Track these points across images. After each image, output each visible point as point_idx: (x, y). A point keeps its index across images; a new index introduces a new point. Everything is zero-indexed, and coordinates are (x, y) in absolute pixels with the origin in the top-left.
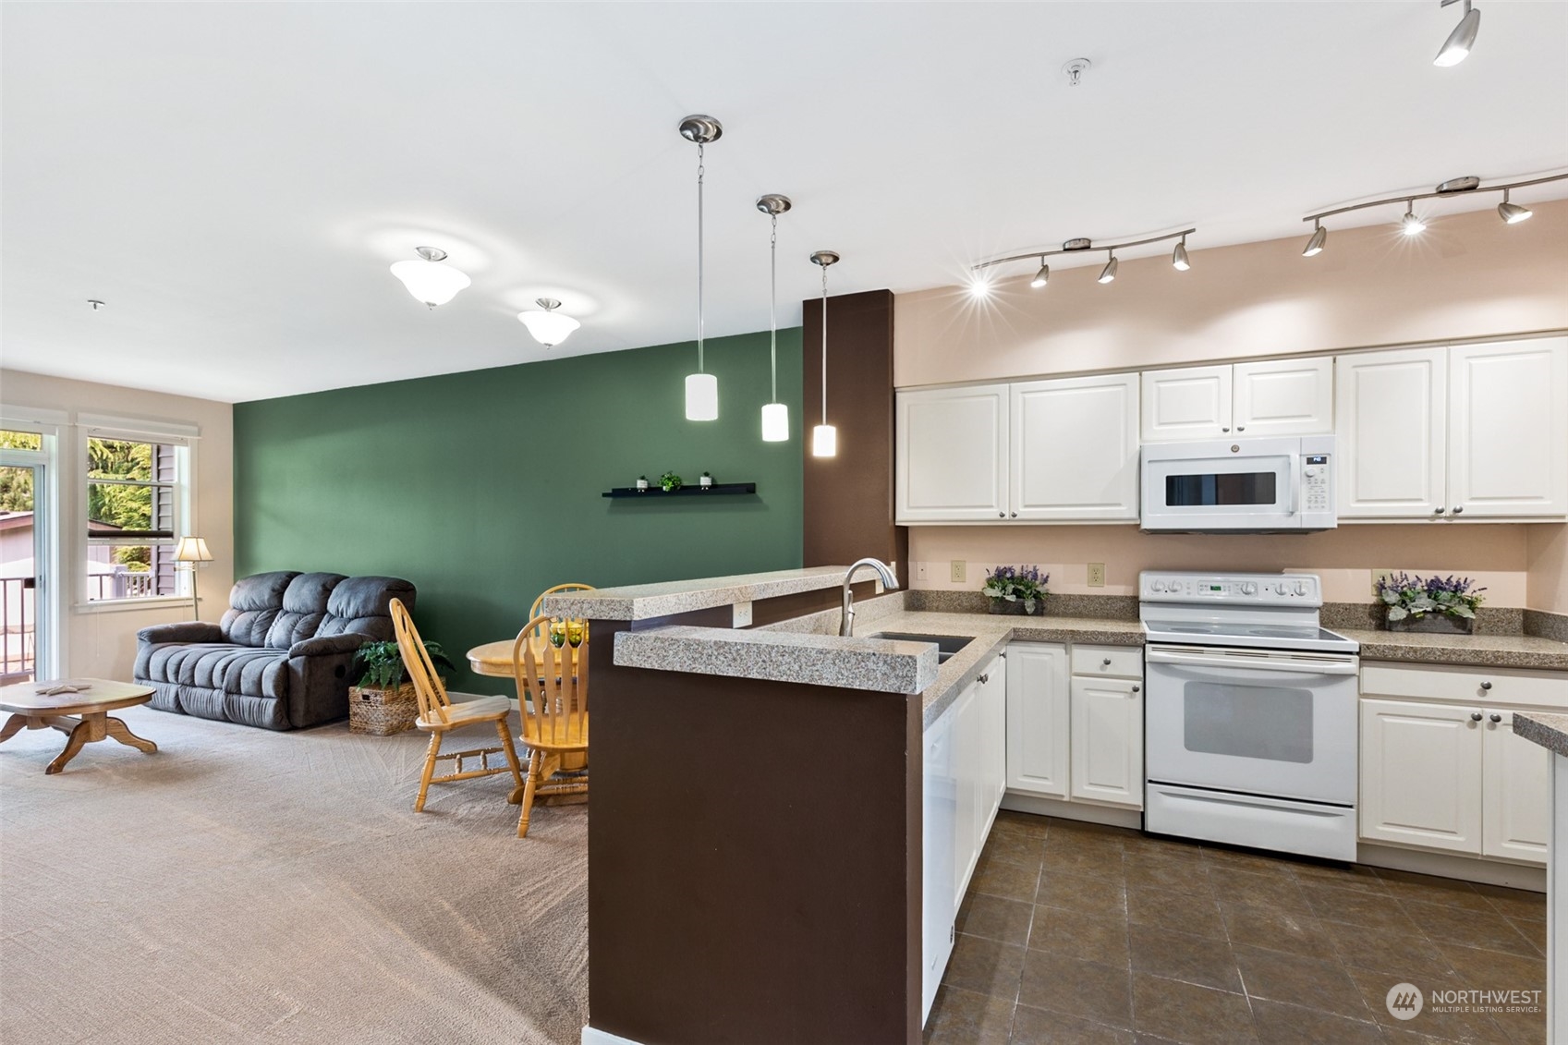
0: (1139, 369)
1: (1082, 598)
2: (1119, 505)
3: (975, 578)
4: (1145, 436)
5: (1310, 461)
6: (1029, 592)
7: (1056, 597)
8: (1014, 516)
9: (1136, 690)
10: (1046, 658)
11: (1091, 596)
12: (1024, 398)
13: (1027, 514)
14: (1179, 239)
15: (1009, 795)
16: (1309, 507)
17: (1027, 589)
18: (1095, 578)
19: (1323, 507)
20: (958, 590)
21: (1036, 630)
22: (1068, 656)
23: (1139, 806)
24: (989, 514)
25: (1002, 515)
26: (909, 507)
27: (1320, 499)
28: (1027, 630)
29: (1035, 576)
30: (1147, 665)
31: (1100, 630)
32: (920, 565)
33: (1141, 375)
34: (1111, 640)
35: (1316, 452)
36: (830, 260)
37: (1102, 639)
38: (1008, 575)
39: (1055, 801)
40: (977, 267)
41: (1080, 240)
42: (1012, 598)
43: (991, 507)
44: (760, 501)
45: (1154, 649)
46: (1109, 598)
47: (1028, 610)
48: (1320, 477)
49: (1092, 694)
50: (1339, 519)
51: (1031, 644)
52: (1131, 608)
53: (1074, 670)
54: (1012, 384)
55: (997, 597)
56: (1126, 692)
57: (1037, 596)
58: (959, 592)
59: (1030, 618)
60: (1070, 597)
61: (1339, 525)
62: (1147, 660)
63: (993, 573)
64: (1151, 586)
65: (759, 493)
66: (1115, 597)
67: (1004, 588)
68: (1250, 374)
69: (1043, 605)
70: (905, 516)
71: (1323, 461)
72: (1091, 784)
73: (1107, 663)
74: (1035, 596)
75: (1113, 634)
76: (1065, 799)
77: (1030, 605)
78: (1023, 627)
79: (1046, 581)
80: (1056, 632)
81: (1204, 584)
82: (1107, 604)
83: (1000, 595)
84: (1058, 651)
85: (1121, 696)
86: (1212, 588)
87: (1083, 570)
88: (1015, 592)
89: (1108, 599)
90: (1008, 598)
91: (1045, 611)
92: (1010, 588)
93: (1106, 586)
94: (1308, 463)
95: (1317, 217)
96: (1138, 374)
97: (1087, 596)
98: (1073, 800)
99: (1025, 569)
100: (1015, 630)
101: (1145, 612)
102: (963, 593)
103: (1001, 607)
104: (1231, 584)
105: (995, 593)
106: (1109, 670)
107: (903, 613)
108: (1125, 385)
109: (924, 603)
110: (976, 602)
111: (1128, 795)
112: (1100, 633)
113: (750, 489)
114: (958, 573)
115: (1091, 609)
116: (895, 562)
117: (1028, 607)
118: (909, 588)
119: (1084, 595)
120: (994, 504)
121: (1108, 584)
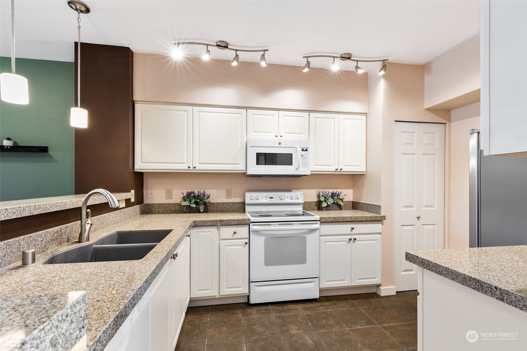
0: (247, 108)
1: (223, 203)
2: (239, 164)
3: (177, 197)
4: (248, 136)
5: (303, 150)
6: (201, 202)
7: (214, 204)
8: (195, 168)
9: (246, 244)
10: (209, 233)
11: (227, 203)
12: (199, 114)
13: (201, 167)
14: (262, 53)
16: (303, 167)
17: (201, 201)
18: (229, 195)
19: (306, 167)
20: (168, 203)
21: (204, 221)
22: (218, 231)
23: (247, 293)
24: (182, 167)
25: (189, 167)
26: (142, 162)
27: (305, 164)
28: (200, 221)
29: (204, 195)
30: (251, 232)
31: (232, 219)
32: (149, 191)
33: (247, 111)
34: (236, 223)
35: (305, 147)
36: (84, 9)
37: (233, 223)
38: (192, 195)
39: (213, 298)
41: (224, 42)
42: (193, 206)
43: (184, 163)
44: (51, 157)
45: (253, 225)
46: (234, 203)
47: (201, 210)
48: (305, 156)
49: (228, 247)
50: (311, 171)
51: (202, 228)
52: (242, 207)
53: (222, 238)
54: (193, 107)
55: (187, 205)
56: (243, 245)
57: (205, 204)
58: (170, 204)
59: (201, 214)
60: (218, 204)
61: (311, 174)
62: (250, 230)
63: (185, 194)
64: (250, 197)
65: (50, 152)
66: (236, 203)
67: (190, 201)
68: (284, 116)
69: (208, 208)
70: (139, 166)
71: (307, 150)
72: (228, 288)
73: (235, 233)
74: (204, 204)
75: (237, 220)
76: (217, 297)
77: (202, 208)
78: (198, 220)
79: (209, 197)
80: (213, 221)
81: (268, 196)
82: (233, 206)
83: (188, 204)
84: (214, 230)
85: (240, 247)
86: (271, 198)
87: (224, 192)
88: (196, 203)
89: (233, 204)
90: (192, 206)
91: (208, 210)
92: (193, 201)
93: (232, 198)
94: (302, 151)
95: (307, 57)
96: (245, 110)
97: (225, 203)
98: (220, 297)
99: (200, 192)
100: (194, 222)
101: (248, 208)
102: (171, 204)
103: (189, 210)
104: (276, 196)
105: (184, 203)
106: (236, 236)
107: (139, 215)
108: (241, 114)
109: (152, 210)
110: (177, 208)
111: (243, 290)
112: (232, 220)
113: (44, 150)
114: (169, 194)
115: (227, 208)
116: (134, 190)
117: (201, 209)
118: (143, 203)
119: (224, 203)
120: (185, 162)
121: (233, 197)
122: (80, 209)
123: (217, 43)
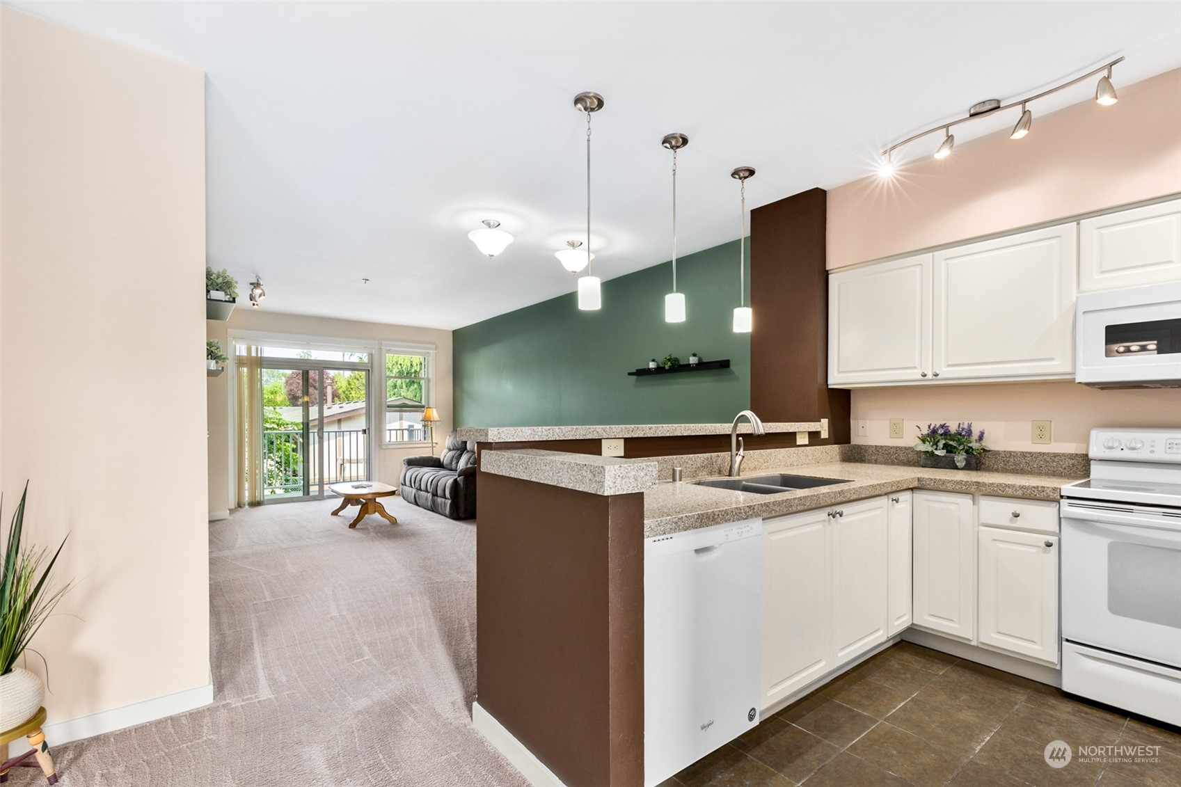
0: (1077, 218)
1: (1024, 454)
2: (1052, 359)
3: (910, 437)
4: (1084, 286)
6: (961, 447)
7: (997, 453)
8: (936, 375)
9: (1049, 545)
10: (953, 507)
11: (1035, 453)
12: (947, 264)
13: (948, 373)
14: (1105, 73)
15: (912, 629)
17: (960, 445)
18: (1041, 433)
20: (895, 445)
21: (940, 480)
22: (976, 507)
23: (1057, 665)
24: (910, 376)
25: (924, 375)
26: (839, 372)
28: (931, 479)
29: (970, 432)
30: (1062, 520)
31: (1007, 483)
32: (861, 423)
33: (1078, 224)
34: (1020, 493)
36: (747, 174)
37: (1010, 491)
38: (941, 431)
39: (964, 644)
40: (885, 152)
41: (984, 102)
42: (941, 453)
43: (915, 368)
44: (732, 373)
45: (1071, 505)
46: (1056, 455)
47: (958, 464)
49: (1000, 545)
51: (939, 493)
52: (1081, 466)
53: (983, 520)
54: (935, 253)
55: (928, 452)
56: (1040, 547)
57: (969, 451)
58: (897, 447)
59: (961, 471)
60: (1010, 454)
62: (1061, 516)
63: (925, 431)
65: (732, 367)
66: (1063, 455)
67: (936, 444)
69: (978, 460)
70: (836, 379)
72: (998, 632)
73: (1017, 516)
74: (967, 452)
75: (1022, 487)
76: (972, 643)
77: (960, 459)
78: (927, 477)
79: (981, 438)
80: (960, 482)
81: (1174, 442)
82: (1053, 461)
83: (930, 449)
84: (965, 501)
85: (1034, 550)
87: (1026, 428)
88: (946, 446)
89: (1055, 457)
90: (937, 452)
91: (983, 467)
92: (941, 443)
93: (1052, 443)
96: (1075, 223)
97: (1030, 453)
98: (980, 646)
99: (961, 426)
100: (919, 479)
101: (1096, 471)
102: (901, 448)
103: (931, 461)
105: (927, 447)
106: (1019, 523)
107: (839, 462)
108: (1059, 237)
109: (864, 456)
110: (912, 456)
111: (1044, 651)
112: (1008, 486)
113: (724, 365)
114: (896, 430)
115: (1035, 466)
116: (827, 420)
117: (958, 462)
118: (850, 443)
119: (1026, 453)
120: (917, 366)
121: (1055, 441)
122: (729, 436)
123: (970, 110)
